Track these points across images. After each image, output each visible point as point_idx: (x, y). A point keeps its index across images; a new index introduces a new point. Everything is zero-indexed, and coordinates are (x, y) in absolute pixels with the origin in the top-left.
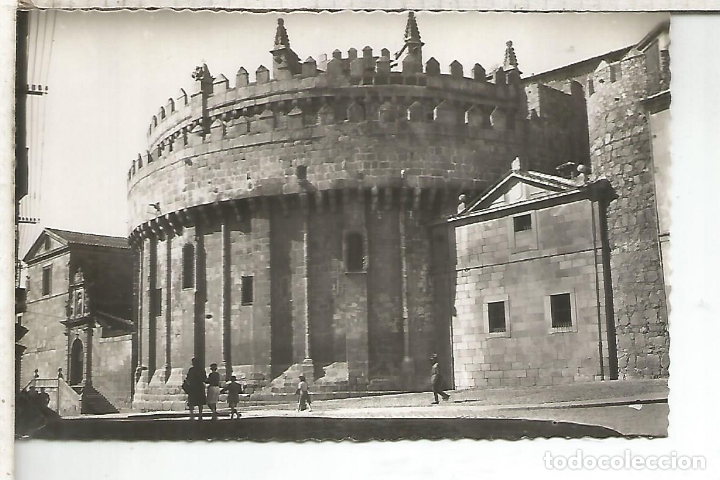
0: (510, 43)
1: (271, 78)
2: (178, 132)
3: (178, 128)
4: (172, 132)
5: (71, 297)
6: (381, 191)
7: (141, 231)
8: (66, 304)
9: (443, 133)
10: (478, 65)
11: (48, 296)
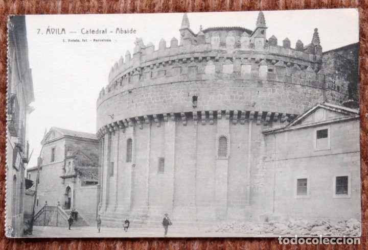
0: (316, 30)
1: (179, 44)
2: (125, 75)
3: (125, 73)
4: (122, 75)
5: (65, 164)
6: (240, 112)
7: (104, 130)
8: (63, 168)
9: (278, 80)
10: (299, 41)
11: (53, 163)
